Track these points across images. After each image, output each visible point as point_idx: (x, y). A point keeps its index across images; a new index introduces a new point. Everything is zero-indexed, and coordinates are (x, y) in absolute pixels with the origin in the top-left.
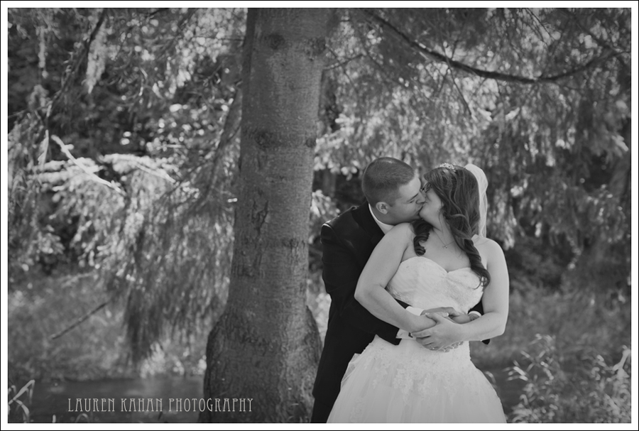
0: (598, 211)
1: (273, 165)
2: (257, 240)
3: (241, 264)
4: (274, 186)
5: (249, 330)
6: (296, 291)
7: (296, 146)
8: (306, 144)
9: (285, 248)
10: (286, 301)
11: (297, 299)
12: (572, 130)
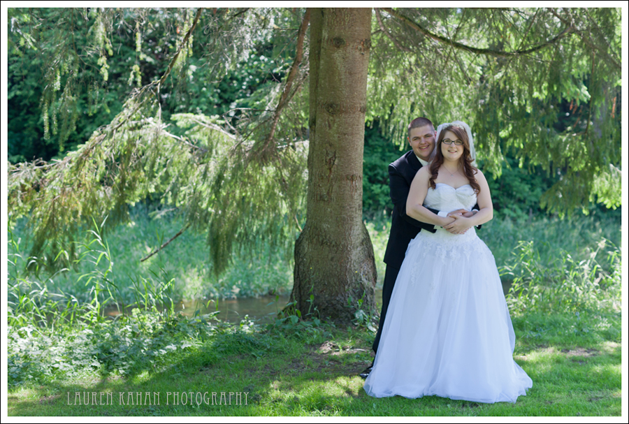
0: (565, 146)
1: (339, 125)
2: (329, 176)
3: (319, 193)
4: (340, 140)
5: (326, 237)
6: (356, 210)
7: (354, 113)
8: (360, 111)
9: (348, 181)
10: (350, 216)
11: (357, 215)
12: (545, 85)
